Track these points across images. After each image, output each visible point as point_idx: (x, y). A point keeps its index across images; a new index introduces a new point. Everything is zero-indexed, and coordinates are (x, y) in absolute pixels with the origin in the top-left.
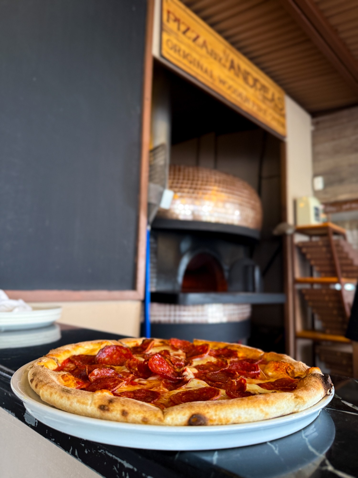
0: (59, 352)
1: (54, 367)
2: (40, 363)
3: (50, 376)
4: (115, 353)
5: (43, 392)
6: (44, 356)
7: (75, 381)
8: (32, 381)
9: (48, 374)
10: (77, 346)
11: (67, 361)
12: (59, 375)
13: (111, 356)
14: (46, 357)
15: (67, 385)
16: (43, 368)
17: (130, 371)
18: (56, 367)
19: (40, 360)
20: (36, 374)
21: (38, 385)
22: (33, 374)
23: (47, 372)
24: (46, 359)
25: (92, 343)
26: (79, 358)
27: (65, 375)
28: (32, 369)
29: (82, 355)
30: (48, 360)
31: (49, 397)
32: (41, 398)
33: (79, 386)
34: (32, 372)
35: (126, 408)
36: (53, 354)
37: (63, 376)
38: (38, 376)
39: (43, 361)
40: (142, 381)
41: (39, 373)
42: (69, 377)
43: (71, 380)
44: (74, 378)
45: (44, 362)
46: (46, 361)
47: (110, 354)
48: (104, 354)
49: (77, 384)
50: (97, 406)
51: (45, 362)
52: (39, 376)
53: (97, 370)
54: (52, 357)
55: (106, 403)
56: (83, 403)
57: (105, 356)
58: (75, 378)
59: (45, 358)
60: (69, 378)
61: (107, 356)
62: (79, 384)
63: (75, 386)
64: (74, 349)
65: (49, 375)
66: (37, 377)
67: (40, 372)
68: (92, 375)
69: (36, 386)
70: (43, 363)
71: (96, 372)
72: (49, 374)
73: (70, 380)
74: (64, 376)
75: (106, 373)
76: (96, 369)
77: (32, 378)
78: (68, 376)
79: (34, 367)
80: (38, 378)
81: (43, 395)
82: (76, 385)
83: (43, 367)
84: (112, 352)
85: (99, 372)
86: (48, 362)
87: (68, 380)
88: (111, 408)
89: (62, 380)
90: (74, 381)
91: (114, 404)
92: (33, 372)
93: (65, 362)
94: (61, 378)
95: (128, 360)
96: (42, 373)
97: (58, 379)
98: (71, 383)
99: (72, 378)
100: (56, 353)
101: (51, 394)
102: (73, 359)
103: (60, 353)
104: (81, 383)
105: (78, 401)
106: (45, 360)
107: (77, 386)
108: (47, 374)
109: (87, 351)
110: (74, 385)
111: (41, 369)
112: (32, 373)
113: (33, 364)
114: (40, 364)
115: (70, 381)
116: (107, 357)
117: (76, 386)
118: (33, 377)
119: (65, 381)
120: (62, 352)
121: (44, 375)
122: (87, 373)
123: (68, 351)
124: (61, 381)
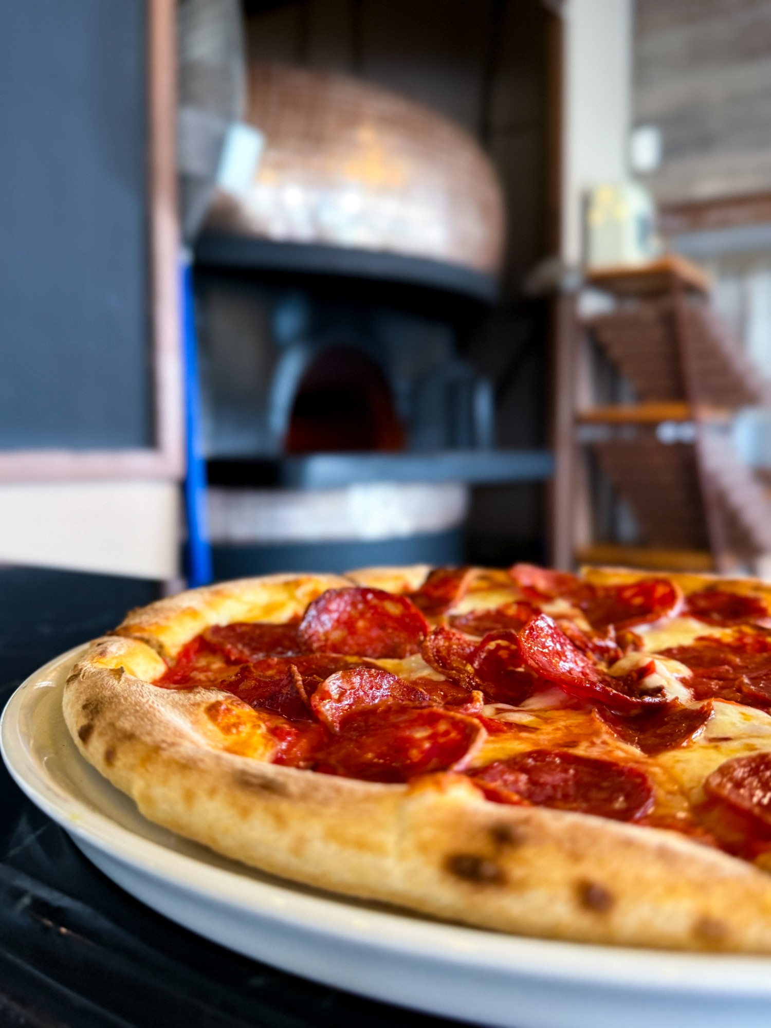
0: (161, 615)
1: (155, 669)
2: (104, 660)
3: (159, 711)
4: (362, 615)
5: (148, 786)
6: (109, 632)
7: (263, 729)
8: (85, 733)
9: (150, 702)
10: (218, 593)
11: (197, 646)
12: (197, 705)
13: (348, 624)
14: (118, 635)
15: (236, 748)
16: (123, 679)
17: (449, 676)
18: (159, 669)
19: (99, 649)
20: (97, 705)
21: (120, 755)
22: (85, 707)
23: (142, 696)
24: (122, 644)
25: (264, 585)
26: (232, 634)
27: (219, 703)
28: (74, 685)
29: (241, 624)
30: (129, 647)
31: (180, 808)
32: (142, 808)
33: (284, 745)
34: (78, 698)
35: (596, 872)
36: (141, 623)
37: (213, 710)
38: (109, 715)
39: (112, 652)
40: (512, 714)
41: (110, 703)
42: (236, 711)
43: (249, 725)
44: (254, 713)
45: (117, 655)
46: (122, 652)
47: (345, 617)
48: (325, 617)
49: (276, 740)
50: (436, 857)
51: (120, 656)
52: (116, 714)
53: (338, 679)
54: (138, 634)
55: (480, 846)
56: (361, 845)
57: (329, 625)
58: (259, 714)
59: (115, 641)
60: (238, 717)
61: (336, 624)
62: (282, 739)
63: (269, 748)
64: (210, 605)
65: (154, 709)
66: (107, 719)
67: (116, 696)
68: (322, 699)
69: (110, 756)
70: (115, 661)
71: (335, 686)
72: (153, 702)
73: (245, 724)
74: (217, 711)
75: (371, 688)
76: (334, 675)
77: (84, 722)
78: (233, 708)
79: (81, 676)
80: (112, 725)
81: (149, 800)
82: (271, 743)
83: (120, 676)
84: (349, 613)
85: (347, 686)
86: (130, 654)
87: (236, 725)
88: (517, 871)
89: (210, 726)
90: (259, 726)
91: (528, 852)
92: (83, 697)
93: (186, 652)
94: (204, 717)
95: (430, 639)
96: (122, 700)
97: (196, 723)
98: (250, 736)
99: (250, 716)
100: (154, 621)
101: (189, 797)
102: (214, 639)
103: (167, 618)
104: (289, 734)
105: (332, 835)
106: (119, 649)
107: (276, 745)
108: (147, 706)
109: (250, 611)
110: (266, 745)
111: (116, 682)
112: (82, 702)
113: (76, 666)
114: (102, 663)
115: (245, 729)
116: (334, 628)
117: (272, 746)
118: (87, 716)
119: (227, 730)
120: (172, 615)
121: (137, 711)
122: (302, 690)
123: (193, 613)
124: (210, 731)
